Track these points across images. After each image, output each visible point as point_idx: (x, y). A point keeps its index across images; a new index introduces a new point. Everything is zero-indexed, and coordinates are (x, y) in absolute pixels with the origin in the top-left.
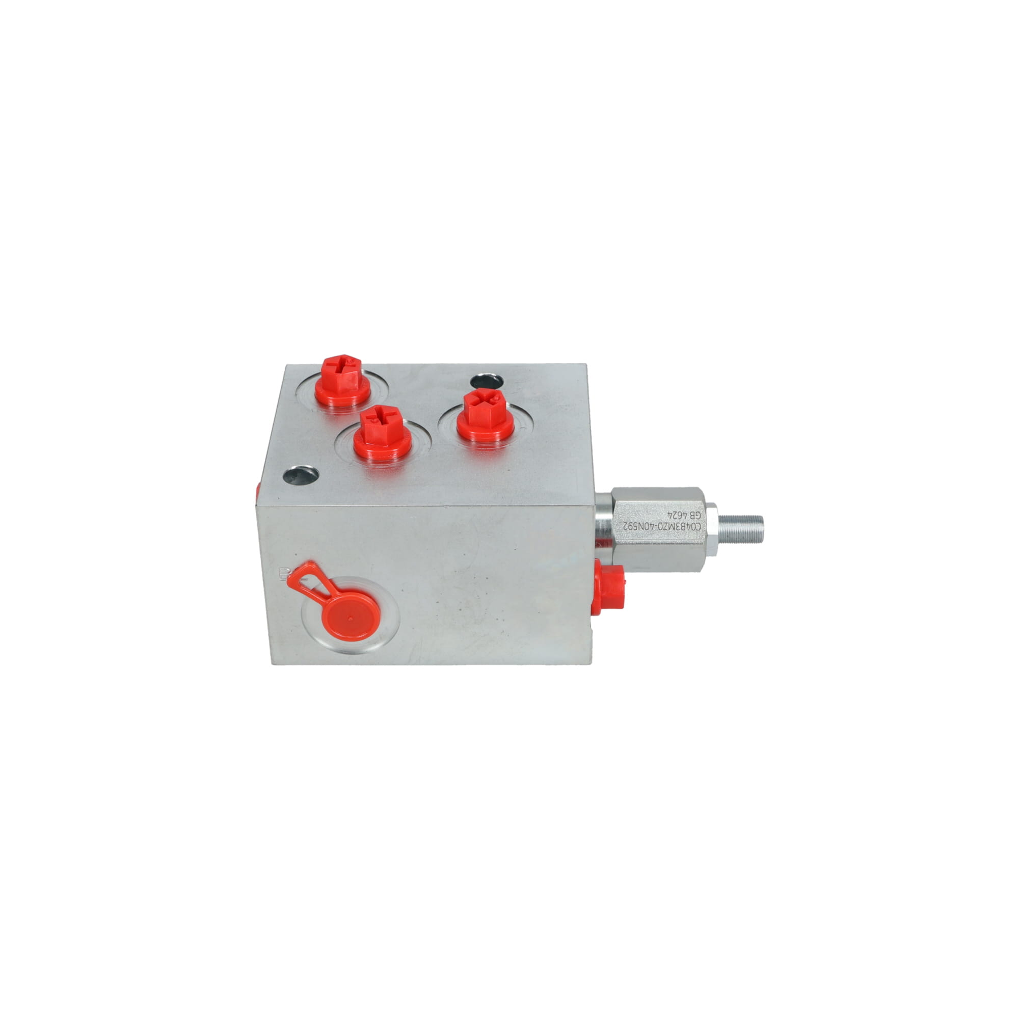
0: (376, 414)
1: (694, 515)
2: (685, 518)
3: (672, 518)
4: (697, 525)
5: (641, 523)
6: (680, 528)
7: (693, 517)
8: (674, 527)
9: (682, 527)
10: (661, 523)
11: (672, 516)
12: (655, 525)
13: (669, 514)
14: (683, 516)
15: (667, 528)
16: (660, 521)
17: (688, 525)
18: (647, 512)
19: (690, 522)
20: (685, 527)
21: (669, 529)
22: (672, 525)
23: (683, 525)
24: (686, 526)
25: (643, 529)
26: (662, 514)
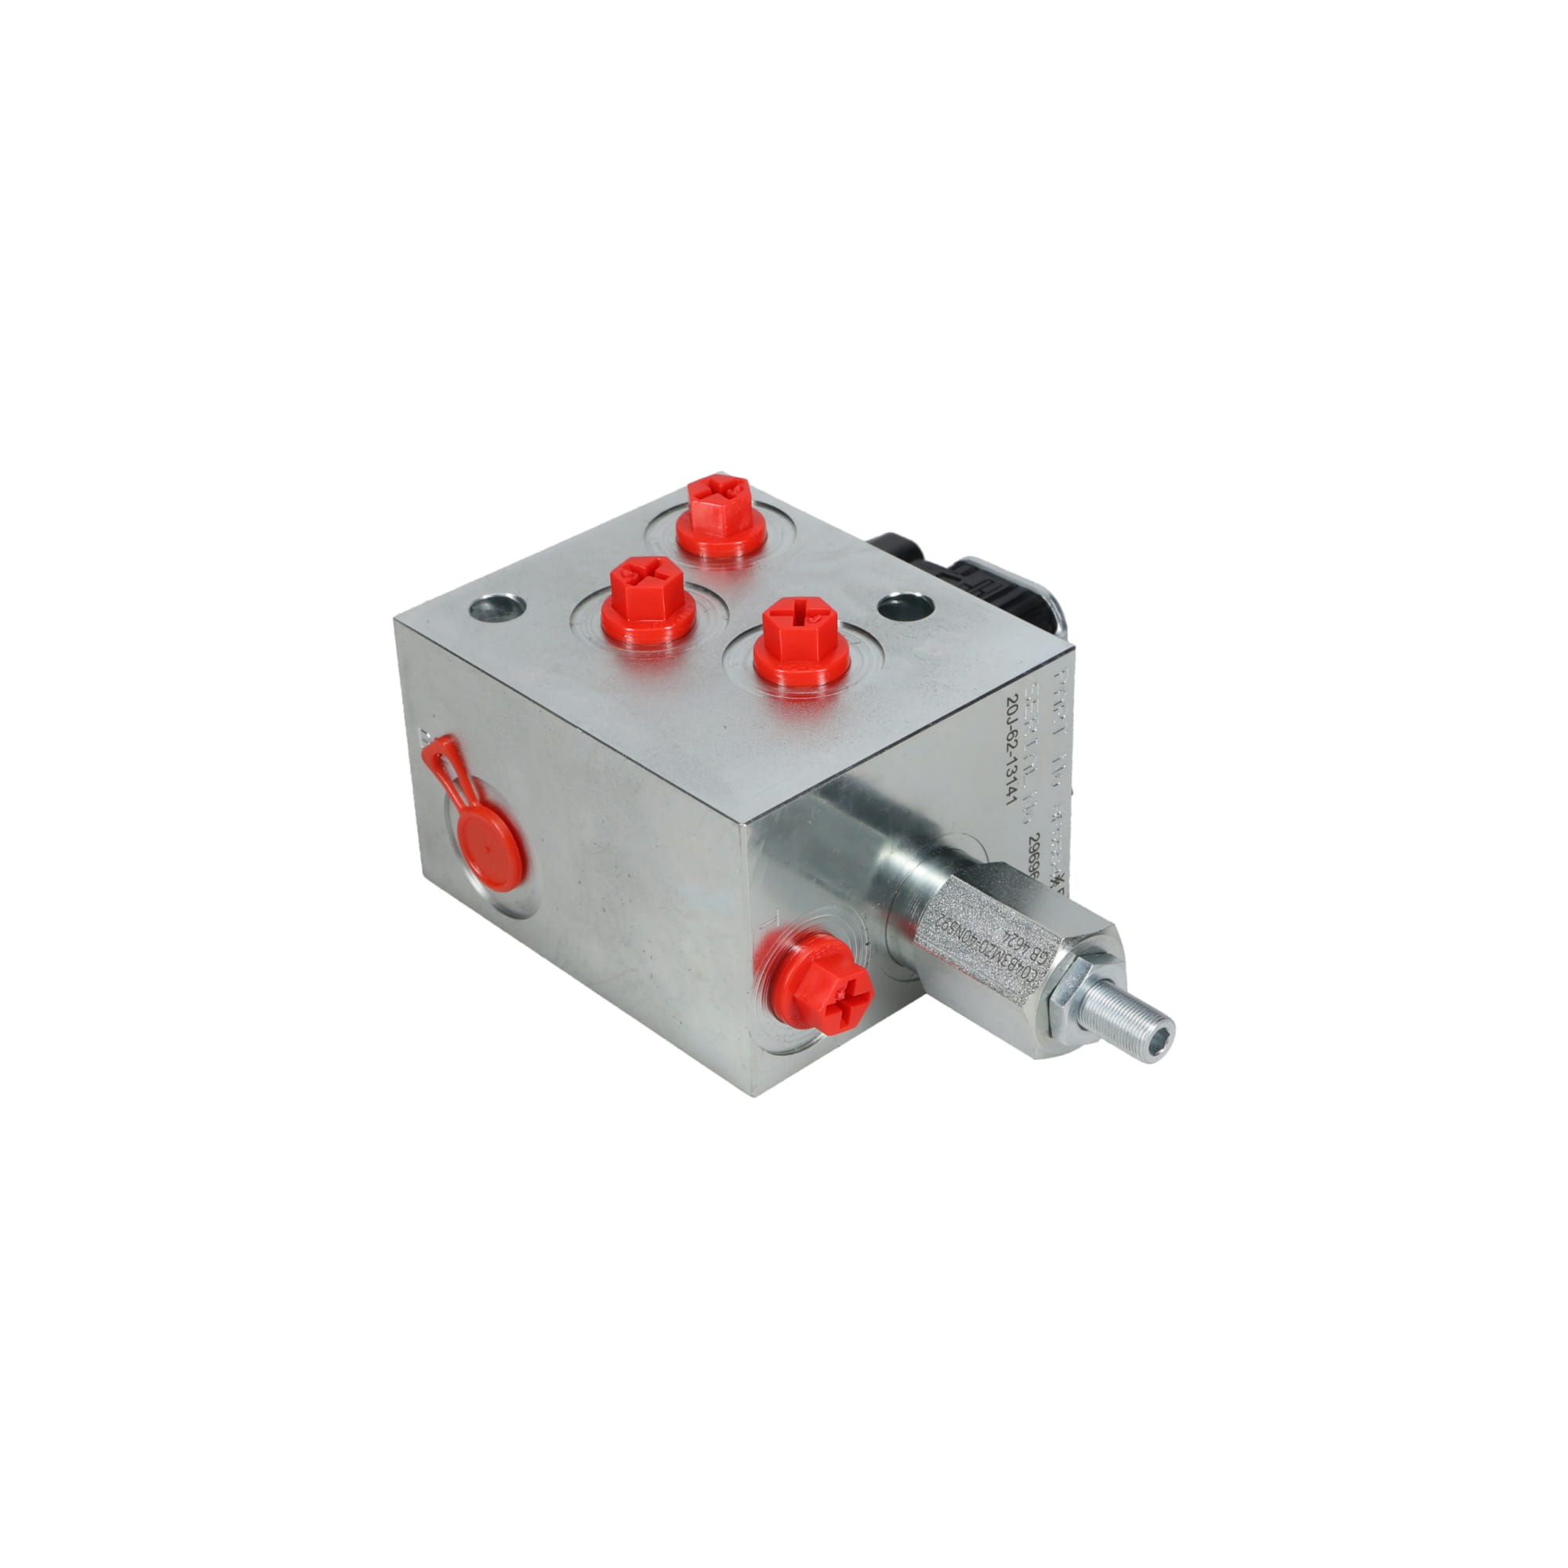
1: (1037, 955)
2: (1023, 953)
3: (1007, 942)
4: (1032, 971)
5: (962, 927)
6: (1007, 963)
7: (1034, 956)
8: (1000, 957)
9: (1012, 964)
10: (988, 942)
11: (1009, 940)
12: (979, 940)
13: (1006, 933)
14: (1022, 948)
15: (990, 954)
16: (988, 939)
17: (1020, 965)
18: (981, 914)
19: (1026, 962)
20: (1014, 966)
21: (993, 957)
22: (1000, 953)
23: (1014, 961)
24: (1017, 966)
25: (959, 938)
26: (998, 928)
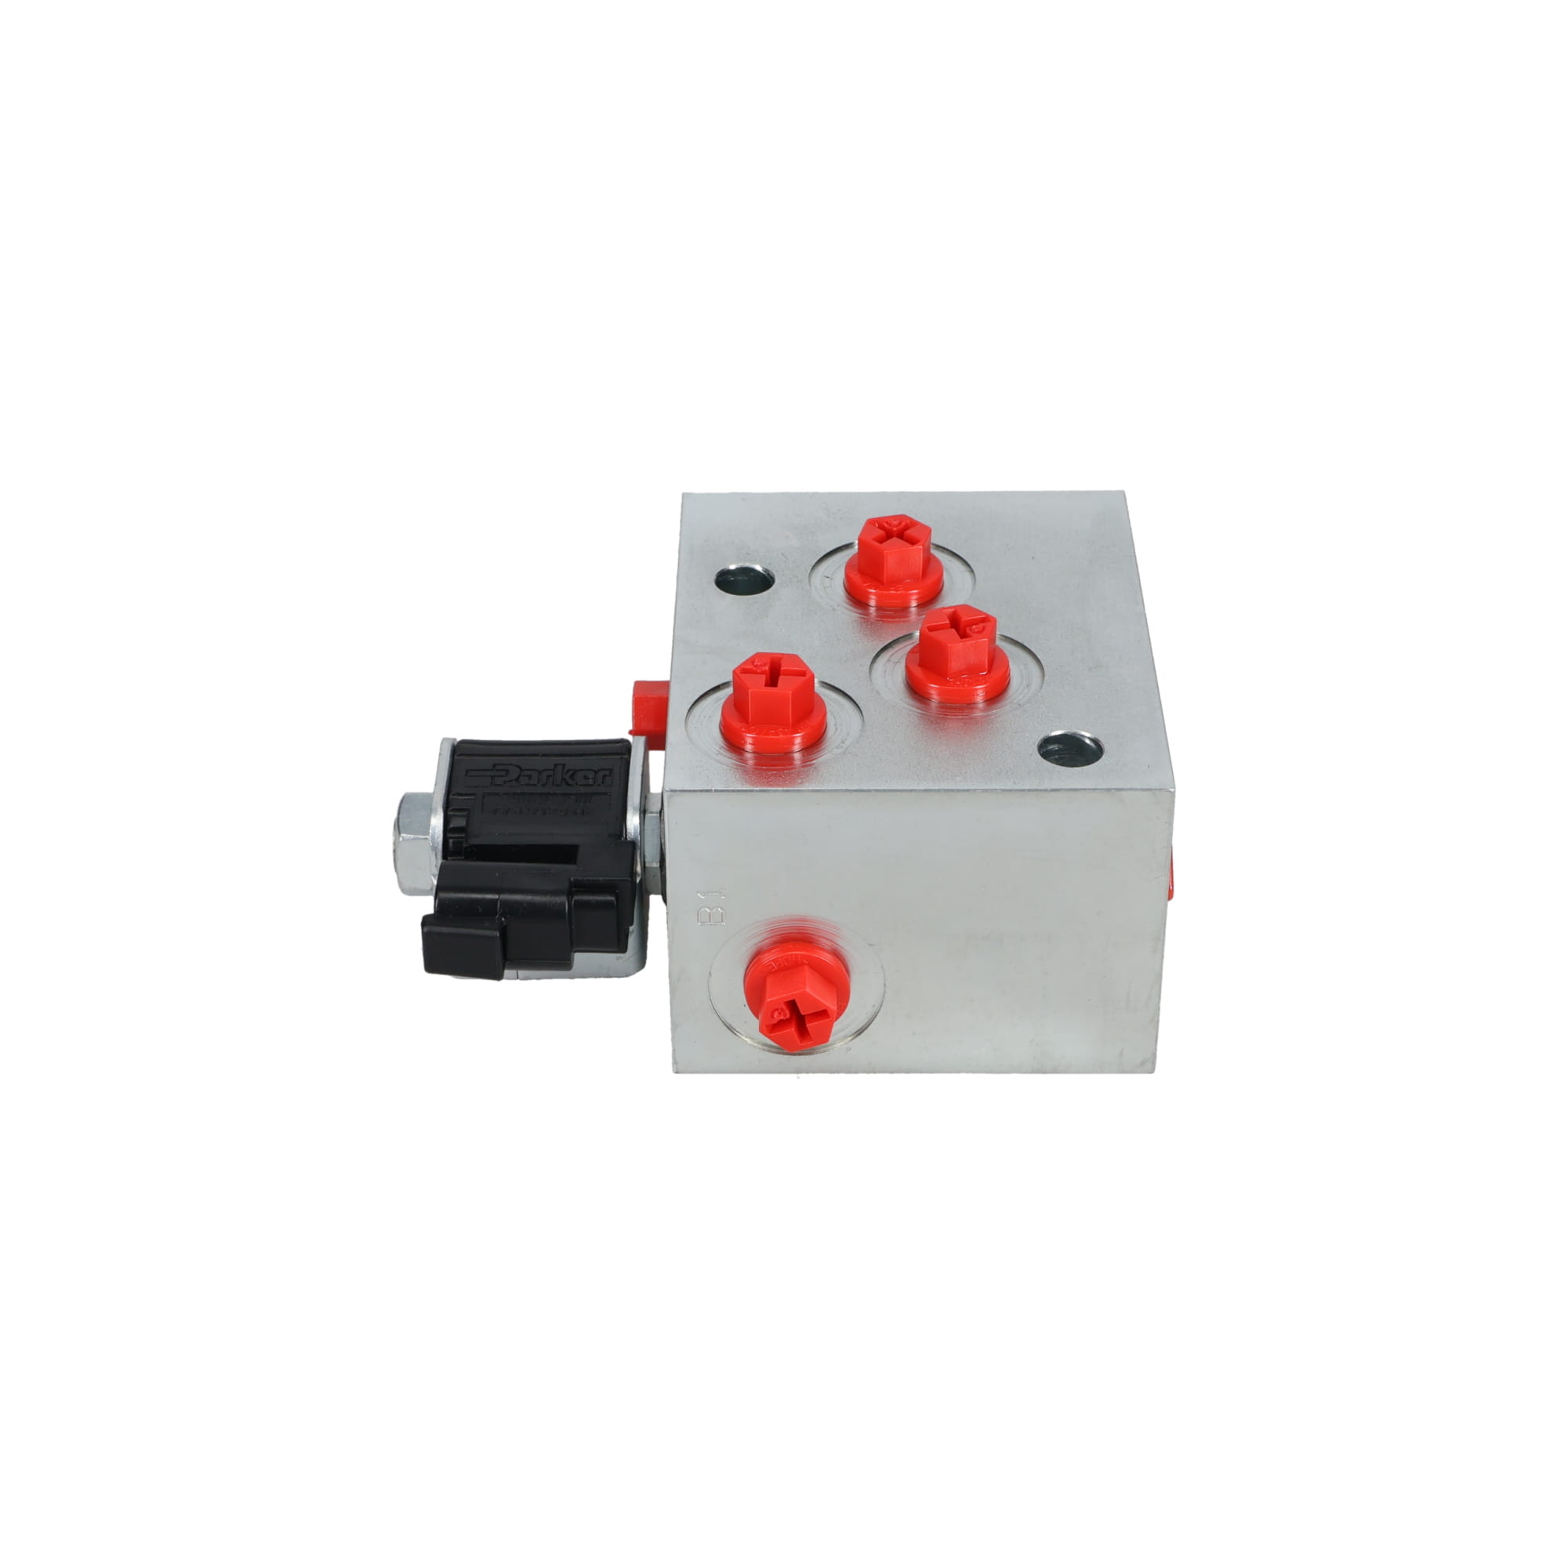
0: (948, 622)
